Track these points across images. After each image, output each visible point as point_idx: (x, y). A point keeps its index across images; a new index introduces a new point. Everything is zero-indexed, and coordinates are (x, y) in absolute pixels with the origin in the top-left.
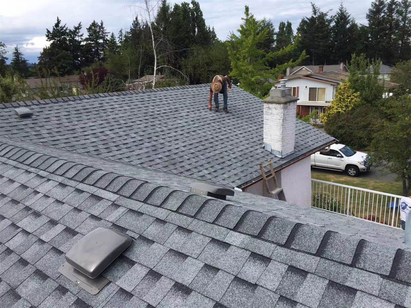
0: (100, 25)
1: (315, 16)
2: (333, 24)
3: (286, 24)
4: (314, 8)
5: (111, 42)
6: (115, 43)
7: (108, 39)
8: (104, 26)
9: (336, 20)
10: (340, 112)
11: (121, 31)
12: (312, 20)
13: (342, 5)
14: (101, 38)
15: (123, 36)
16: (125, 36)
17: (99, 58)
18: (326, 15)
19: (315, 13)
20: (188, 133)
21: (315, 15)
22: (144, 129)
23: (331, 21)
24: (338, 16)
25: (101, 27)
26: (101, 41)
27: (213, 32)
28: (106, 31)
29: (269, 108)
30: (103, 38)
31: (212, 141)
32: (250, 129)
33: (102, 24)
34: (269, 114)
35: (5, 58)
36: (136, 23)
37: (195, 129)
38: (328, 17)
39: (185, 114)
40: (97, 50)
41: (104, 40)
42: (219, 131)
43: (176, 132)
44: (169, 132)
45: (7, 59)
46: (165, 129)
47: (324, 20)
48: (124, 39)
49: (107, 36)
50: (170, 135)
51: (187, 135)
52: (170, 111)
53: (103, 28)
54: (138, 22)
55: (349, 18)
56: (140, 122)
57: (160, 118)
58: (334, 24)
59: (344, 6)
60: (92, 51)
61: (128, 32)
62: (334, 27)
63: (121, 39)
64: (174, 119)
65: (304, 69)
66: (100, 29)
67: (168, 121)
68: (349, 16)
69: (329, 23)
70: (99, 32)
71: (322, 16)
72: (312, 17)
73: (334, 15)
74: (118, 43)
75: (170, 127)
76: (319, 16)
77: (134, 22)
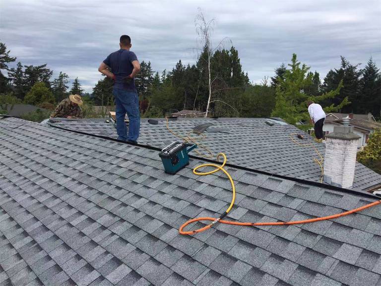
0: (148, 65)
1: (343, 69)
2: (361, 77)
3: (314, 74)
4: (343, 61)
5: (156, 79)
6: (158, 80)
7: (153, 77)
8: (151, 66)
9: (364, 73)
10: (372, 158)
11: (164, 71)
12: (341, 71)
13: (371, 60)
14: (147, 76)
15: (166, 75)
16: (168, 76)
17: (143, 93)
18: (355, 68)
19: (344, 65)
20: (253, 158)
21: (344, 67)
22: (216, 151)
23: (359, 74)
24: (366, 70)
25: (149, 67)
26: (147, 78)
27: (247, 77)
28: (152, 70)
29: (332, 143)
30: (149, 76)
31: (275, 168)
32: (307, 161)
33: (149, 64)
34: (332, 148)
35: (66, 87)
36: (179, 65)
37: (258, 156)
38: (357, 70)
39: (248, 142)
40: (142, 86)
41: (149, 78)
42: (280, 160)
43: (243, 156)
44: (236, 156)
45: (68, 88)
46: (233, 153)
47: (353, 73)
48: (166, 77)
49: (152, 74)
50: (238, 159)
51: (253, 160)
52: (234, 138)
53: (150, 68)
54: (181, 65)
55: (378, 72)
56: (212, 145)
57: (228, 143)
58: (363, 77)
59: (373, 62)
60: (139, 86)
61: (170, 72)
62: (362, 79)
63: (164, 78)
64: (240, 146)
65: (331, 116)
66: (147, 69)
67: (235, 146)
68: (377, 71)
69: (358, 76)
70: (146, 70)
71: (351, 69)
72: (341, 69)
73: (363, 69)
74: (161, 80)
75: (237, 152)
76: (348, 69)
77: (178, 64)
